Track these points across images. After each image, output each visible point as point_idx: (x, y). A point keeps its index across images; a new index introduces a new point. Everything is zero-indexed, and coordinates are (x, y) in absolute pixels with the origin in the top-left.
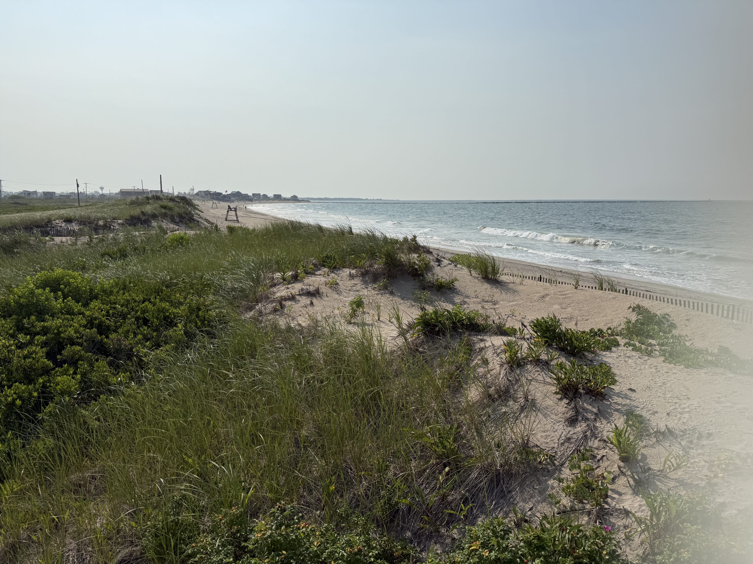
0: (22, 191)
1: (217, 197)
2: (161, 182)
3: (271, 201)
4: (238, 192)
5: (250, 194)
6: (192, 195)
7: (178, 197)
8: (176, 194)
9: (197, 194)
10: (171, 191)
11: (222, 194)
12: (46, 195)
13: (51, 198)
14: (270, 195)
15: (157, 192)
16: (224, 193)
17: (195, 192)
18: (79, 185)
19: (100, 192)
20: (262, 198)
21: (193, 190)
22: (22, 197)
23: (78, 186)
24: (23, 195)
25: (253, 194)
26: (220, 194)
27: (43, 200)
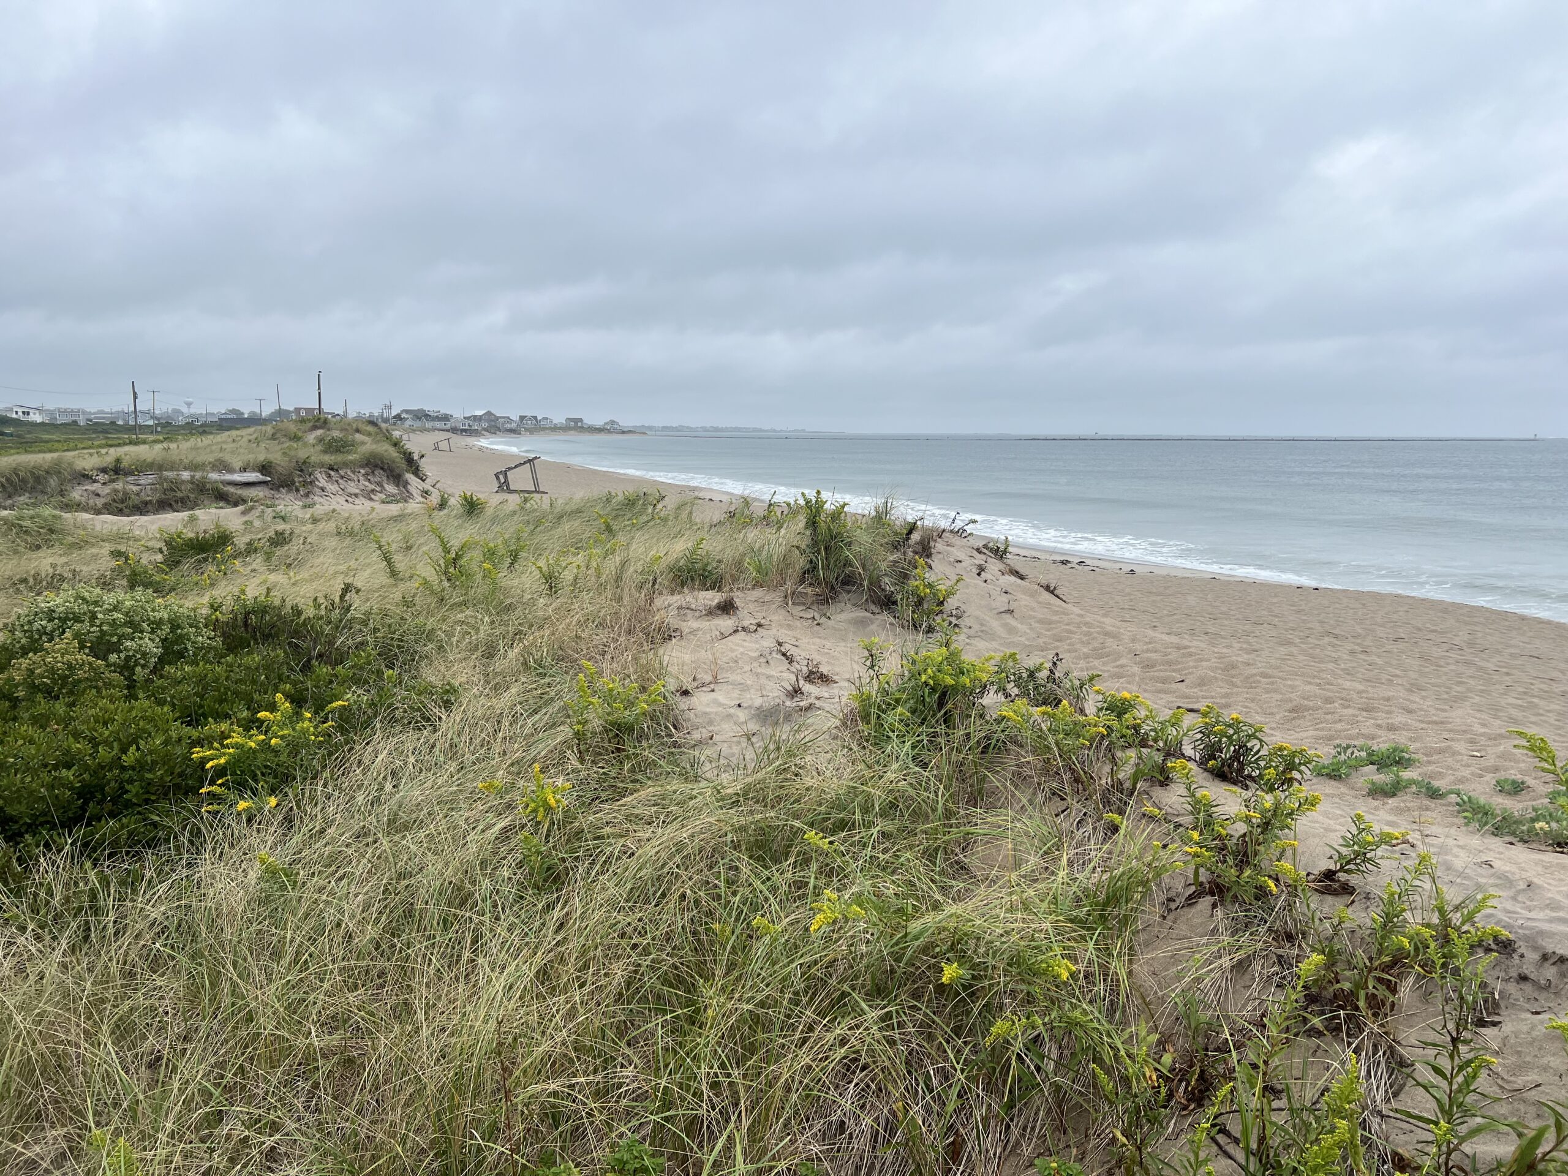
1: (442, 423)
3: (561, 432)
4: (489, 413)
5: (515, 418)
7: (355, 420)
8: (351, 414)
9: (398, 417)
11: (452, 416)
12: (64, 416)
13: (75, 422)
14: (559, 419)
15: (309, 411)
16: (458, 413)
17: (394, 413)
18: (139, 396)
19: (185, 410)
20: (540, 425)
21: (389, 407)
22: (12, 419)
23: (135, 398)
24: (14, 416)
25: (522, 418)
27: (57, 427)
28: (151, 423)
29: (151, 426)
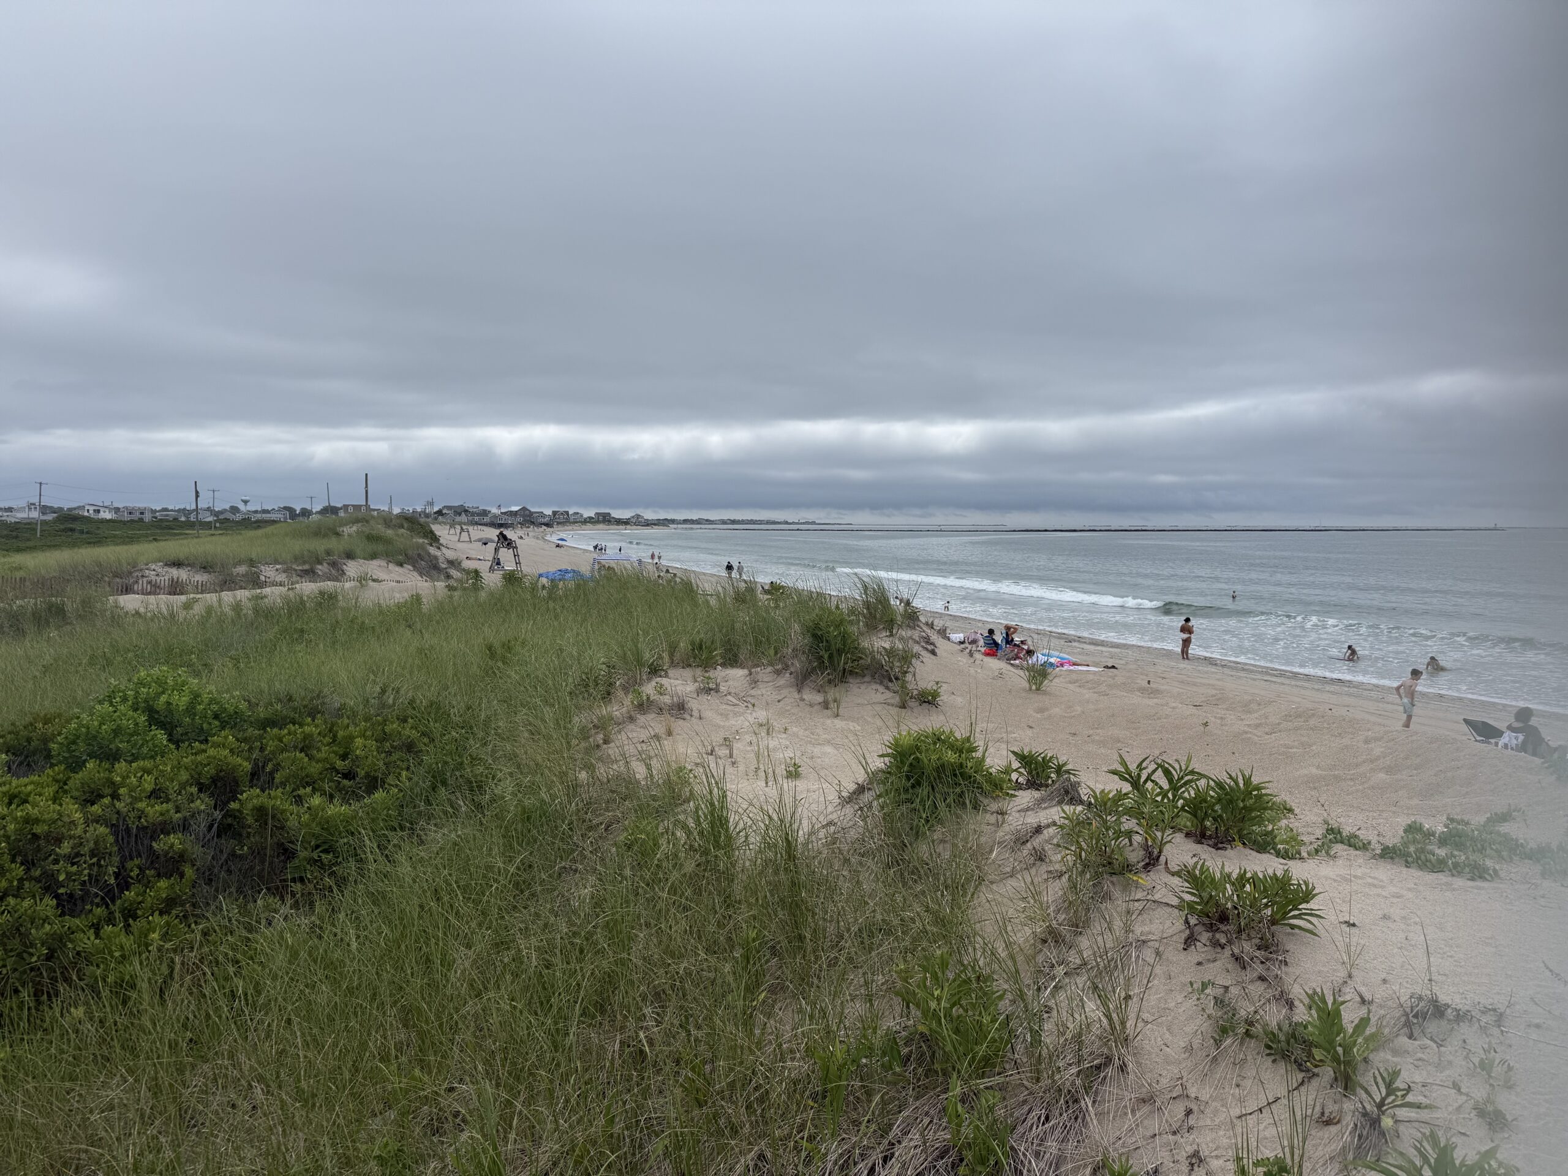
0: (82, 504)
1: (480, 518)
2: (366, 487)
3: (589, 526)
4: (524, 509)
5: (548, 512)
6: (427, 516)
7: (399, 516)
8: (396, 511)
9: (440, 513)
10: (385, 508)
11: (490, 512)
12: (130, 513)
13: (141, 520)
14: (589, 513)
15: (357, 507)
16: (495, 511)
17: (436, 509)
18: (201, 494)
19: (242, 507)
20: (572, 519)
21: (431, 504)
22: (84, 517)
23: (197, 496)
24: (86, 514)
25: (555, 513)
26: (485, 513)
27: (124, 523)
28: (210, 519)
29: (210, 522)
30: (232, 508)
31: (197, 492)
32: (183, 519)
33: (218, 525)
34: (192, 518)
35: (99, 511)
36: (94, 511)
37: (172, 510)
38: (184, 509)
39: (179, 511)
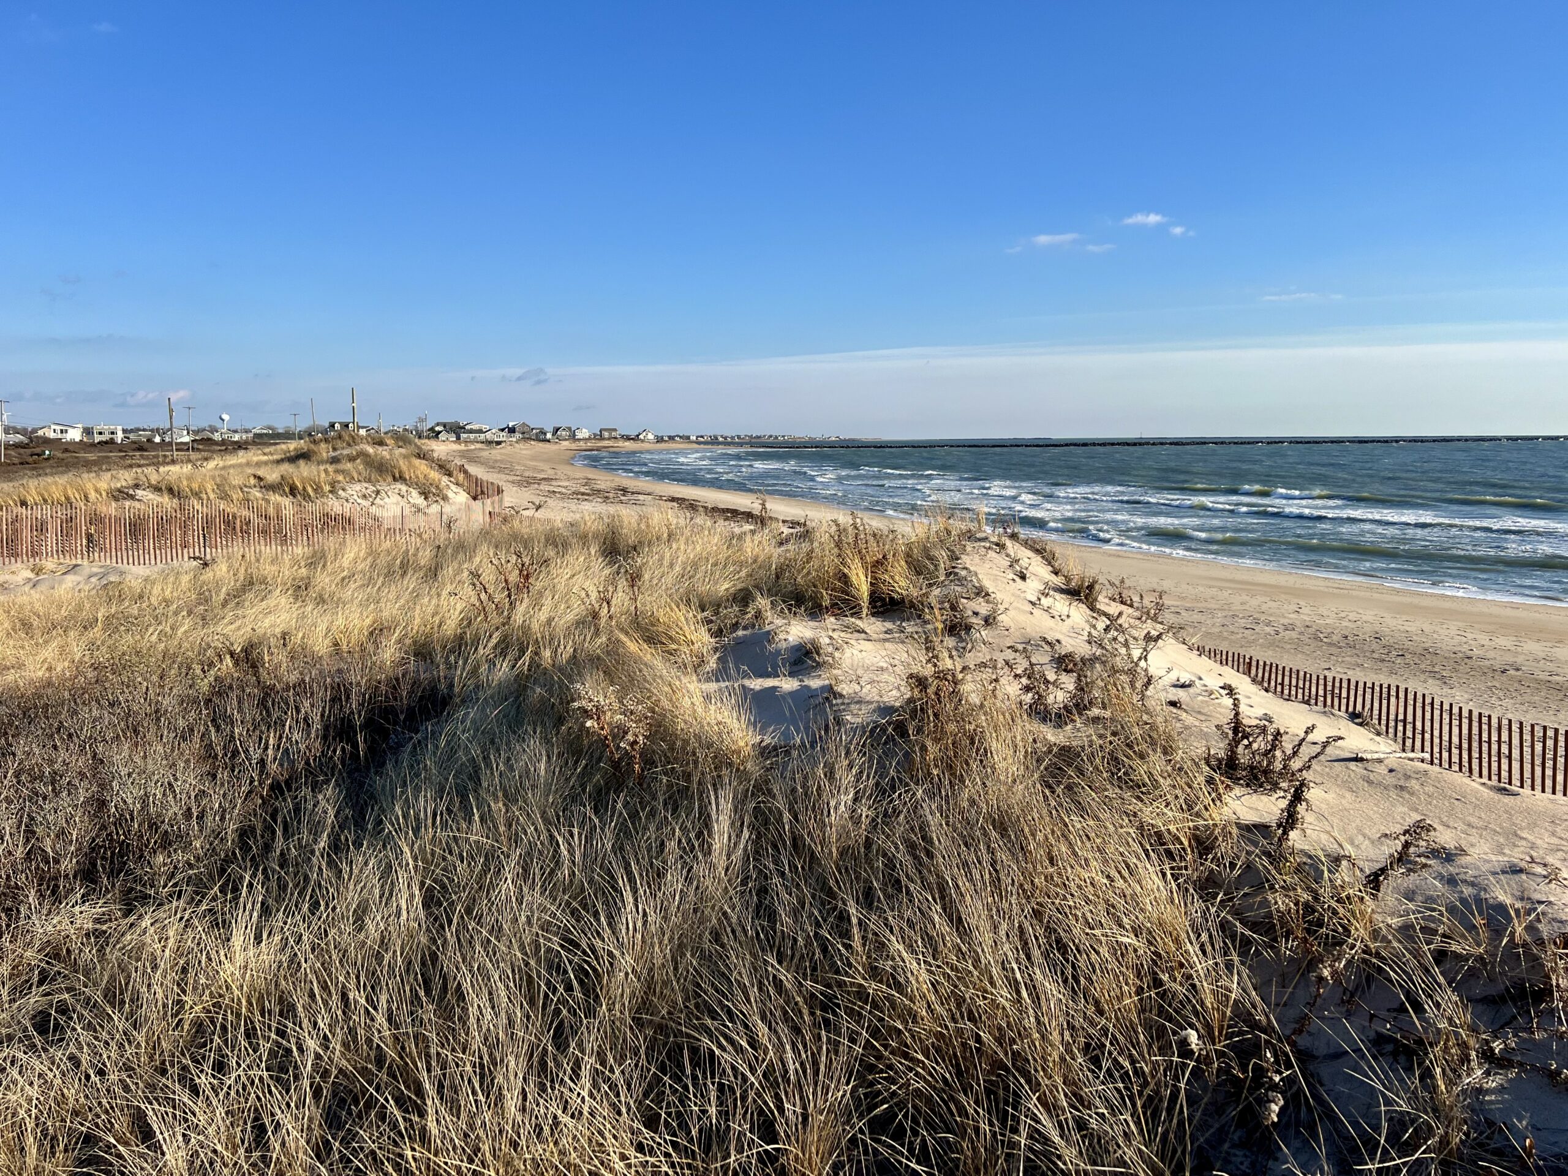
1: (475, 435)
4: (523, 423)
6: (420, 434)
8: (386, 427)
12: (100, 433)
13: (112, 439)
15: (343, 425)
17: (428, 426)
18: (175, 412)
19: (218, 424)
22: (49, 438)
23: (171, 414)
24: (52, 435)
27: (93, 445)
28: (186, 439)
29: (187, 443)
30: (210, 426)
31: (171, 411)
32: (157, 439)
33: (196, 446)
34: (167, 439)
35: (66, 431)
36: (62, 431)
37: (144, 430)
38: (158, 430)
39: (152, 430)
